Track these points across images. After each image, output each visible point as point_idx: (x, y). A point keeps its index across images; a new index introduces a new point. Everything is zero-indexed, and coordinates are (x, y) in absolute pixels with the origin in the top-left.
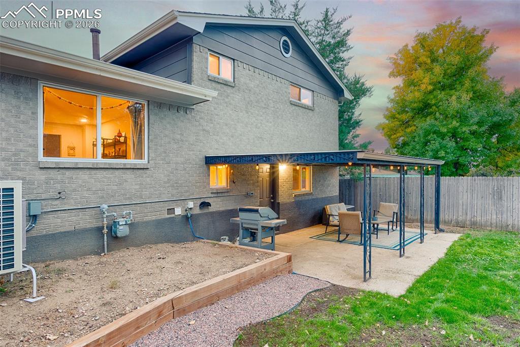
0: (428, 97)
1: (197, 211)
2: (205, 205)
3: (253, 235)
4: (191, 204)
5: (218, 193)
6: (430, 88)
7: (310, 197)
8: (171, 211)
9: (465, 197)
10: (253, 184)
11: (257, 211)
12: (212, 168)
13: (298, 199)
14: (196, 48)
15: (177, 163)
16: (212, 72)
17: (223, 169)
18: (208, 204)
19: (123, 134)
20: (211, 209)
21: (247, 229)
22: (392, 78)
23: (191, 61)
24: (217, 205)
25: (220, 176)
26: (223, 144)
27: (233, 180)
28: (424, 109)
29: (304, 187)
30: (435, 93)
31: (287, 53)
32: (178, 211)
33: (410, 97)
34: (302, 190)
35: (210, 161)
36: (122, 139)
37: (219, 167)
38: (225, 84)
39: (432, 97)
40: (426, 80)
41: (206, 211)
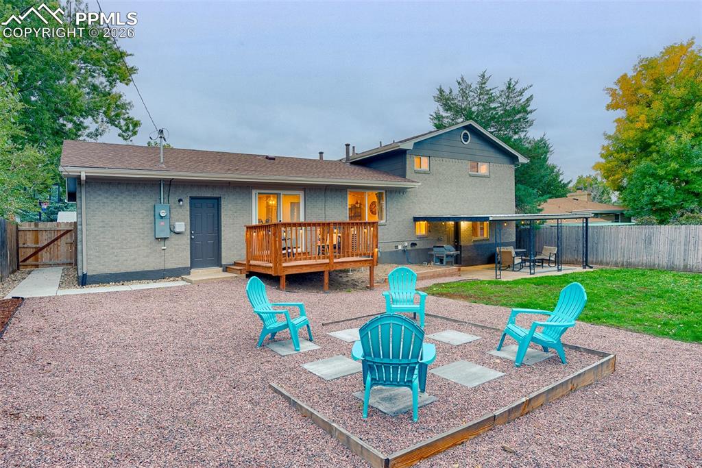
0: (647, 135)
1: (409, 248)
2: (414, 245)
3: (442, 261)
4: (406, 244)
5: (421, 238)
6: (647, 126)
7: (487, 242)
8: (397, 247)
9: (623, 242)
10: (443, 232)
11: (443, 247)
12: (418, 223)
13: (476, 243)
14: (408, 156)
15: (399, 222)
16: (416, 168)
17: (423, 224)
18: (415, 244)
19: (359, 202)
20: (417, 247)
21: (438, 257)
22: (611, 111)
23: (405, 164)
24: (420, 245)
25: (422, 228)
26: (424, 209)
27: (429, 230)
28: (645, 148)
29: (483, 235)
30: (654, 130)
31: (466, 141)
32: (400, 247)
33: (625, 136)
34: (479, 237)
35: (416, 219)
36: (358, 206)
37: (421, 222)
38: (425, 173)
39: (651, 135)
40: (643, 117)
41: (414, 248)
